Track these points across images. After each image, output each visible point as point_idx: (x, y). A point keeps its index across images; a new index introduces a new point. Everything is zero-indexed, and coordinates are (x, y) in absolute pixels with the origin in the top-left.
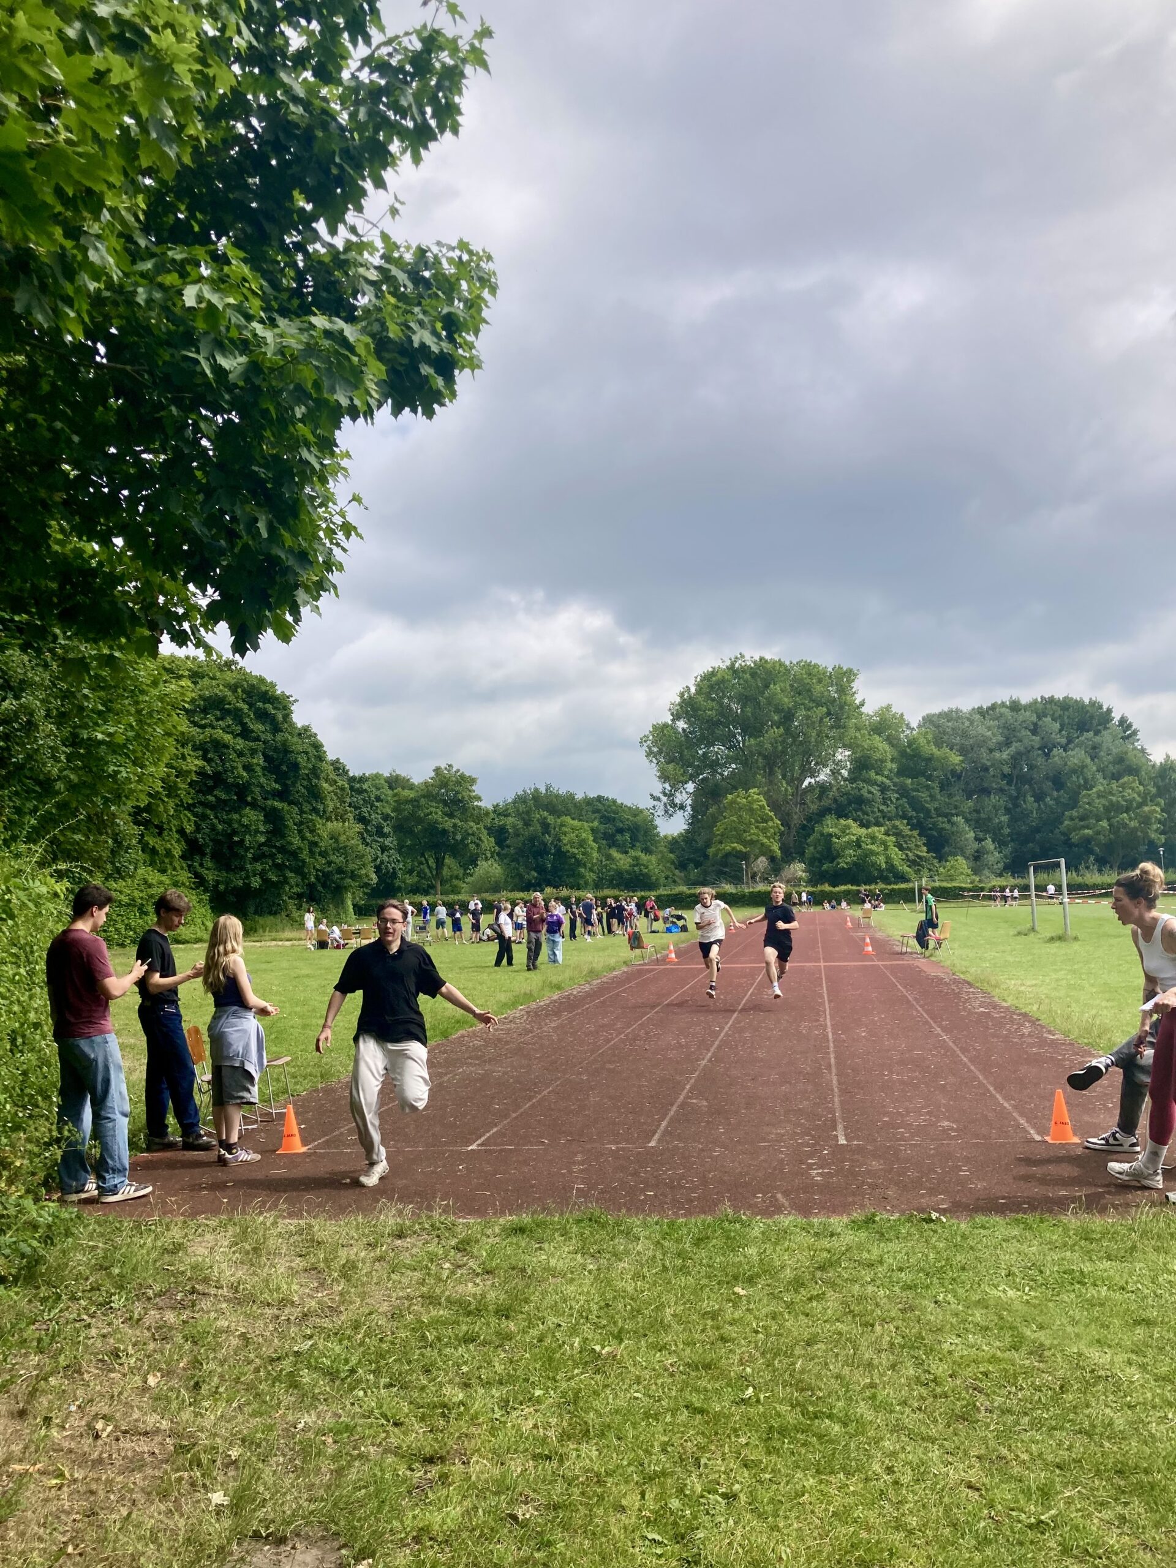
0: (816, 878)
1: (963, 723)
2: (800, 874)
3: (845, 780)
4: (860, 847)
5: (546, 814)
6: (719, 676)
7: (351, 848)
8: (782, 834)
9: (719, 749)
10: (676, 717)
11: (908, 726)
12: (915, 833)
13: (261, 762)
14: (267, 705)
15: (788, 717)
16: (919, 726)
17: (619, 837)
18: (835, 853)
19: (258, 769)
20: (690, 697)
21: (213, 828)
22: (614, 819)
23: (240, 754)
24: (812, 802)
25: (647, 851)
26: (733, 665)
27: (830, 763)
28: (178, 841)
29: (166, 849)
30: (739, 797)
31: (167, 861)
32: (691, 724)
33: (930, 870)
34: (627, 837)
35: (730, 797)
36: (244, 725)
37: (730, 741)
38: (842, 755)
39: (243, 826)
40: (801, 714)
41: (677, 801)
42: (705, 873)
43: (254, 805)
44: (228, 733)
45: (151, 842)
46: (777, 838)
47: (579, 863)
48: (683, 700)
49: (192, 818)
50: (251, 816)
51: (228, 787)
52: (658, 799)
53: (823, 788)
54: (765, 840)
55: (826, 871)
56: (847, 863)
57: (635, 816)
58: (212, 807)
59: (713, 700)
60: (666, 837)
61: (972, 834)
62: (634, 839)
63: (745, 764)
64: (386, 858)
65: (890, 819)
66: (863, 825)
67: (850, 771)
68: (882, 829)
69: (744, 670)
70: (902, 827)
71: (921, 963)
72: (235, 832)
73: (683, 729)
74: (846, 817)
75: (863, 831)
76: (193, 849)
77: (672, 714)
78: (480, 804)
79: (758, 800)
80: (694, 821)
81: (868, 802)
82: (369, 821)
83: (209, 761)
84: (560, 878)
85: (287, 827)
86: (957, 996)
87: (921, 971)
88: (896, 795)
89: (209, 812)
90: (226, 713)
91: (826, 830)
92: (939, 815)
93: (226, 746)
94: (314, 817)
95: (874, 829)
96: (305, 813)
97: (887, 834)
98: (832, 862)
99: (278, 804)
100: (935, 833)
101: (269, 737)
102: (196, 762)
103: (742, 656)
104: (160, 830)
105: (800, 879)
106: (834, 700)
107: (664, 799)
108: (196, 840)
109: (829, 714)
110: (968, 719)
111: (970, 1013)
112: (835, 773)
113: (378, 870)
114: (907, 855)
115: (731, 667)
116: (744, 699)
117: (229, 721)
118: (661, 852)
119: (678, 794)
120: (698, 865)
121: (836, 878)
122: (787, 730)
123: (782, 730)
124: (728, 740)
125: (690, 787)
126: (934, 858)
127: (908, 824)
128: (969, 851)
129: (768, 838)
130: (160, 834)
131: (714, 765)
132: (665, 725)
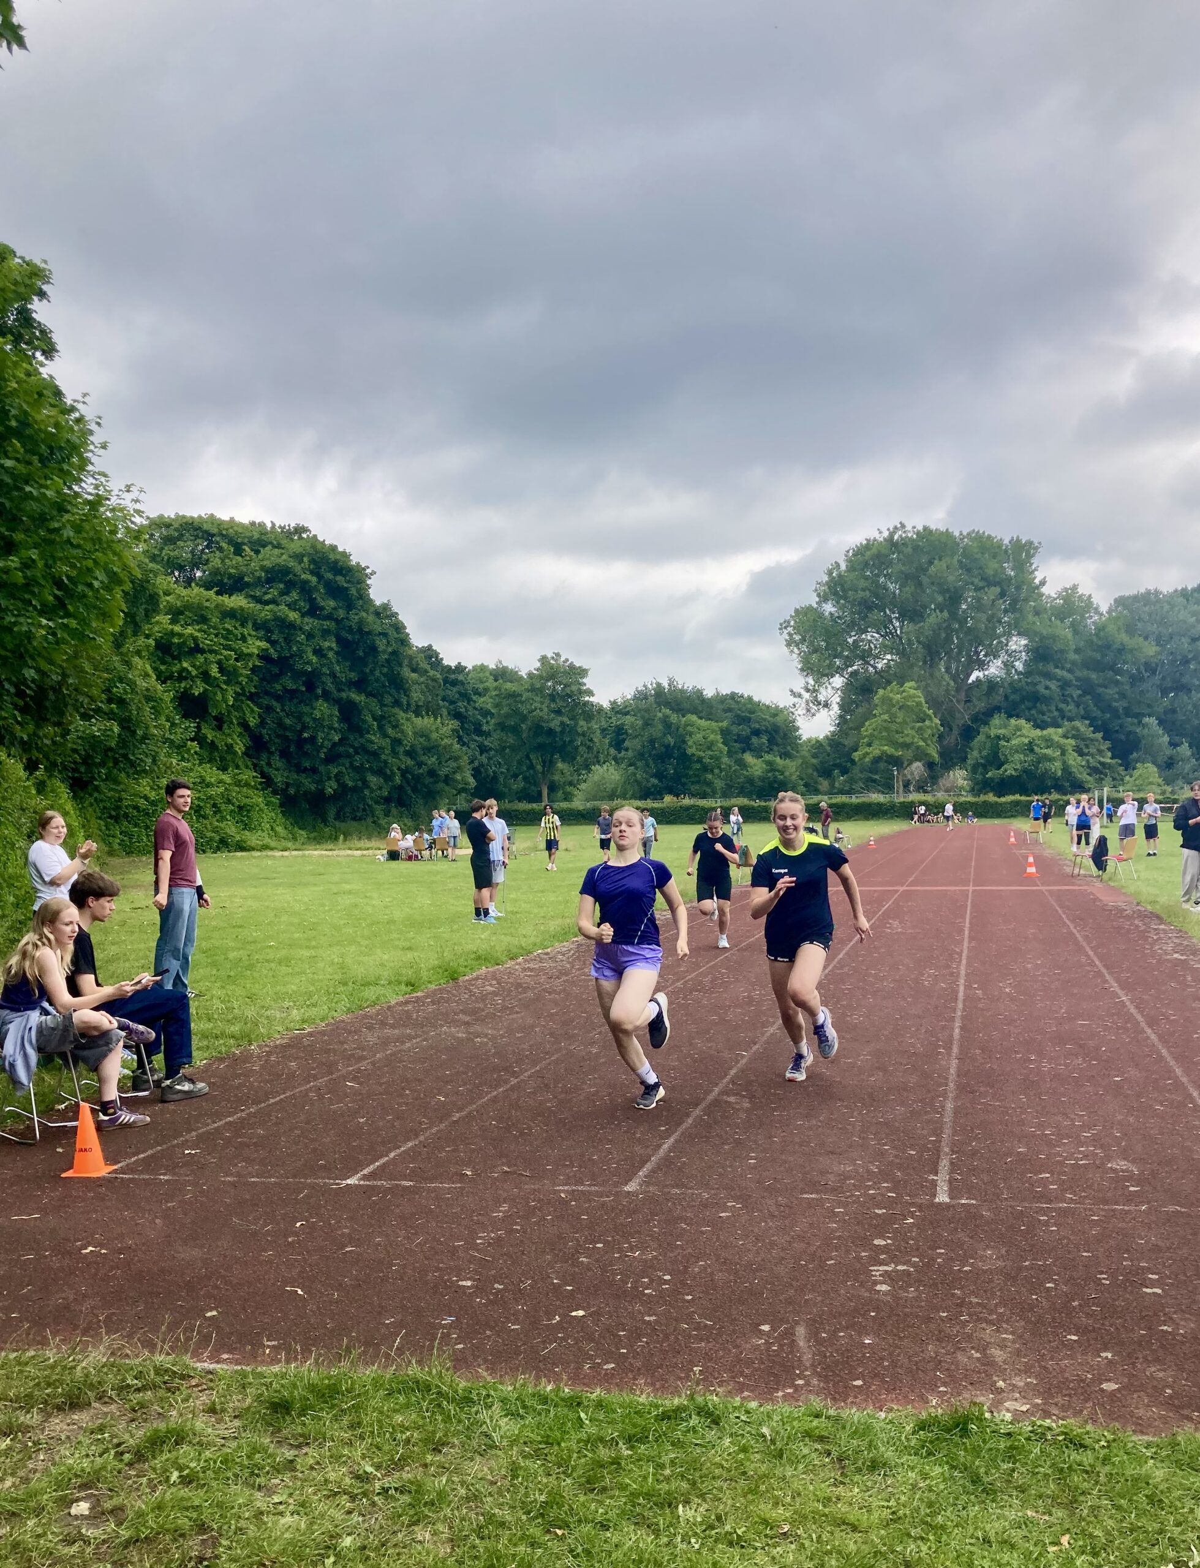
0: (981, 786)
1: (1162, 608)
2: (961, 782)
3: (1018, 673)
4: (1032, 750)
5: (668, 712)
6: (874, 551)
7: (445, 747)
8: (941, 737)
9: (872, 636)
10: (824, 599)
11: (1097, 611)
12: (1099, 735)
13: (334, 645)
14: (339, 578)
15: (953, 598)
16: (1109, 612)
17: (754, 740)
18: (1002, 758)
19: (331, 654)
20: (840, 576)
21: (280, 724)
22: (749, 719)
23: (310, 636)
24: (979, 700)
25: (785, 755)
26: (892, 534)
27: (1003, 654)
28: (240, 735)
29: (226, 744)
30: (893, 693)
31: (229, 757)
32: (842, 608)
33: (1114, 779)
34: (764, 740)
35: (881, 692)
36: (312, 601)
37: (886, 627)
38: (1018, 643)
39: (314, 719)
40: (970, 595)
41: (821, 698)
42: (852, 781)
43: (326, 696)
44: (295, 610)
45: (209, 736)
46: (935, 739)
47: (705, 769)
48: (832, 579)
49: (256, 709)
50: (322, 709)
51: (298, 674)
52: (800, 696)
53: (991, 685)
54: (921, 743)
55: (991, 779)
56: (1015, 770)
57: (775, 715)
58: (278, 698)
59: (866, 578)
60: (809, 740)
61: (1166, 739)
62: (772, 741)
63: (902, 653)
64: (485, 761)
65: (1070, 719)
66: (1037, 726)
67: (1026, 664)
68: (1060, 730)
69: (905, 542)
70: (1082, 729)
71: (1097, 889)
72: (305, 728)
73: (831, 614)
74: (1018, 716)
75: (1038, 732)
76: (257, 746)
77: (819, 595)
78: (592, 699)
79: (914, 696)
80: (842, 720)
81: (1047, 700)
82: (466, 718)
83: (273, 643)
84: (684, 785)
85: (365, 722)
86: (1143, 935)
87: (1096, 899)
88: (1079, 692)
89: (275, 703)
90: (290, 585)
91: (993, 732)
92: (1127, 715)
93: (292, 626)
94: (396, 710)
95: (1050, 731)
96: (385, 706)
97: (1065, 736)
98: (999, 768)
99: (355, 697)
100: (1123, 737)
101: (341, 614)
102: (258, 643)
103: (903, 526)
104: (220, 723)
105: (962, 788)
106: (1009, 579)
107: (807, 695)
108: (261, 736)
109: (1003, 594)
110: (1169, 603)
111: (1160, 962)
112: (1008, 666)
113: (476, 772)
114: (1088, 761)
115: (890, 540)
116: (905, 579)
117: (295, 595)
118: (803, 757)
119: (822, 690)
120: (844, 771)
121: (1003, 787)
122: (953, 615)
123: (946, 614)
124: (883, 626)
125: (838, 681)
126: (1121, 765)
127: (1090, 725)
128: (1161, 759)
129: (924, 740)
130: (220, 728)
131: (865, 656)
132: (809, 609)
